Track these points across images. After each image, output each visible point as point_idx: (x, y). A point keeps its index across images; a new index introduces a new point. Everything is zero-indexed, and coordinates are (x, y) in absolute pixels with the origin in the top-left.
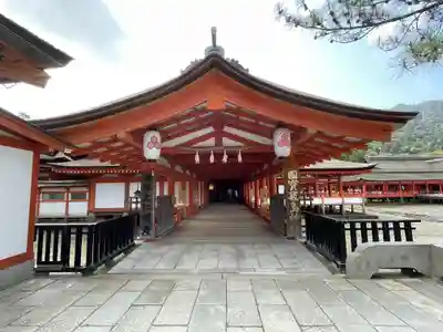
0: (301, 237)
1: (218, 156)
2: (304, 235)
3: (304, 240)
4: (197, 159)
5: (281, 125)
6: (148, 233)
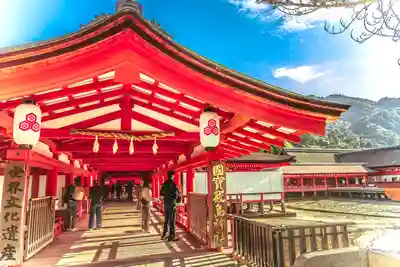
0: (226, 246)
1: (124, 144)
2: (230, 244)
3: (230, 251)
4: (96, 148)
5: (208, 109)
6: (10, 257)
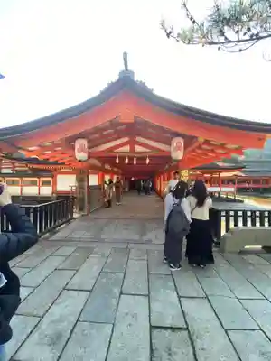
4: (117, 161)
6: (83, 211)
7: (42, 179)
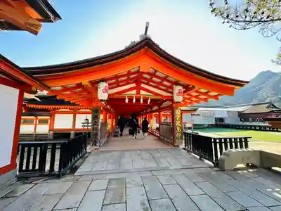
7: (39, 117)
